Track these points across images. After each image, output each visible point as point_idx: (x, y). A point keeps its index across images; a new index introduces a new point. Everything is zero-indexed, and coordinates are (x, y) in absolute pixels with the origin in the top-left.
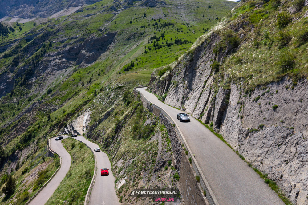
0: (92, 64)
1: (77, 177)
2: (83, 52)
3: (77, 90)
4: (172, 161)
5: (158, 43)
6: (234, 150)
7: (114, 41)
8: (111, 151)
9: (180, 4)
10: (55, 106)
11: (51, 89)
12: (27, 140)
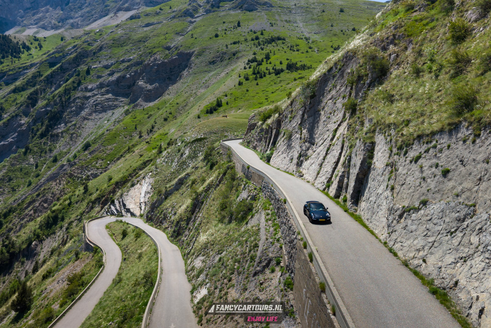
0: (155, 102)
1: (130, 285)
2: (140, 83)
3: (131, 144)
4: (282, 257)
5: (260, 68)
6: (380, 240)
7: (189, 65)
8: (185, 242)
9: (294, 7)
10: (96, 169)
11: (89, 143)
12: (51, 224)
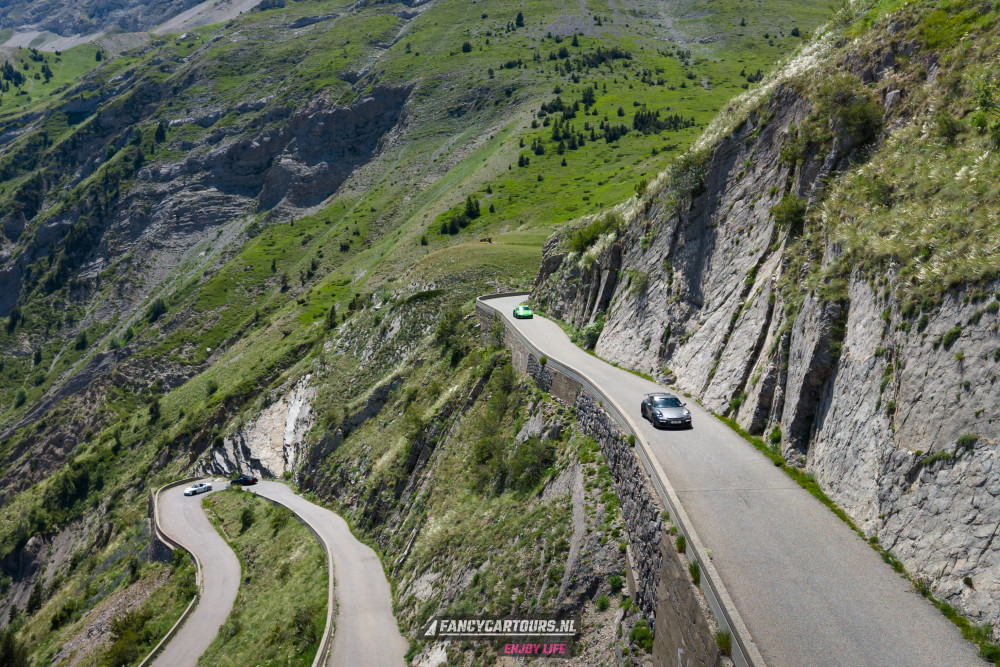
0: (319, 207)
1: (261, 640)
2: (283, 161)
3: (262, 308)
4: (624, 575)
5: (570, 125)
6: (861, 534)
7: (400, 118)
8: (392, 540)
10: (178, 366)
11: (163, 304)
12: (73, 496)
